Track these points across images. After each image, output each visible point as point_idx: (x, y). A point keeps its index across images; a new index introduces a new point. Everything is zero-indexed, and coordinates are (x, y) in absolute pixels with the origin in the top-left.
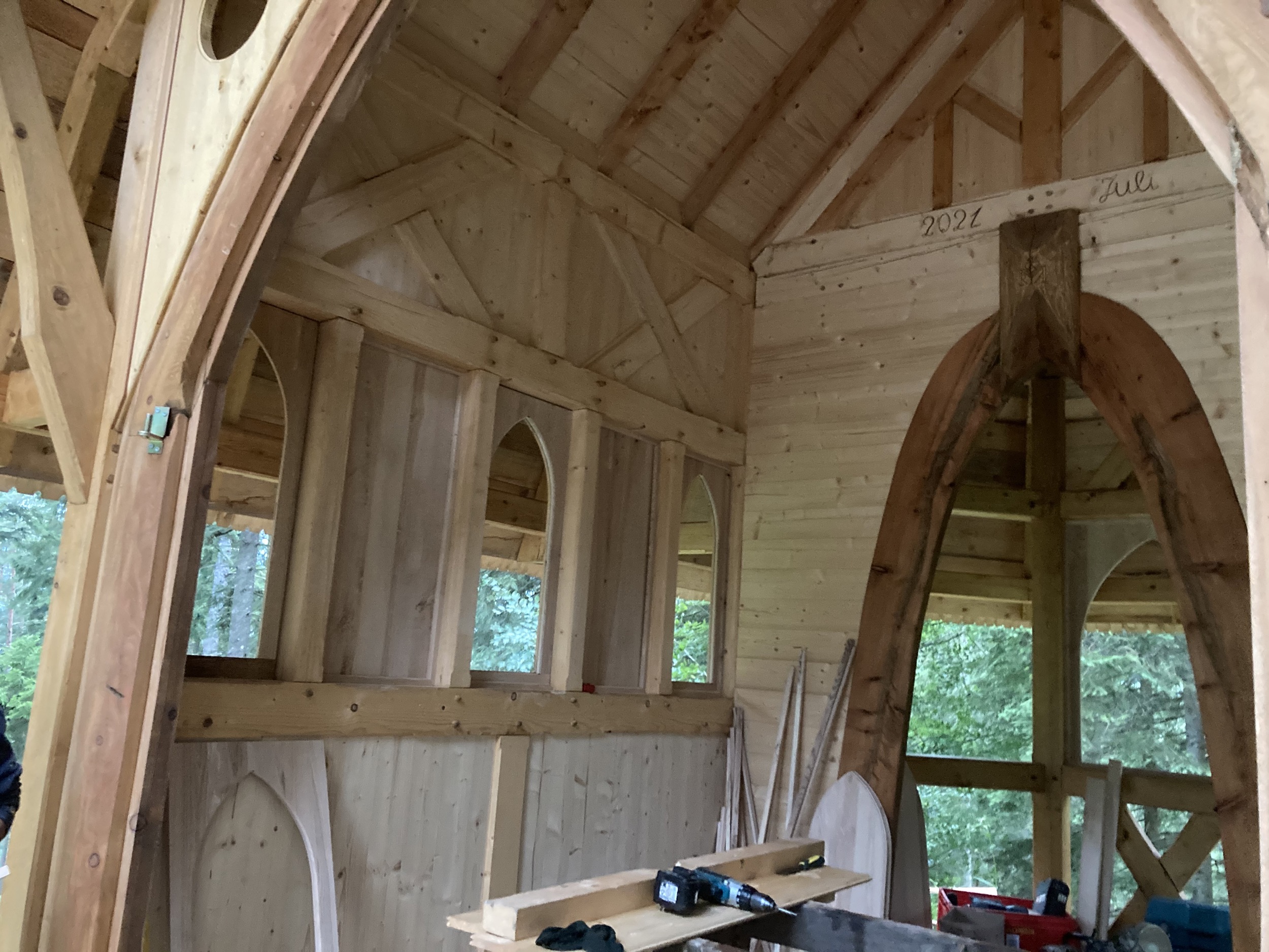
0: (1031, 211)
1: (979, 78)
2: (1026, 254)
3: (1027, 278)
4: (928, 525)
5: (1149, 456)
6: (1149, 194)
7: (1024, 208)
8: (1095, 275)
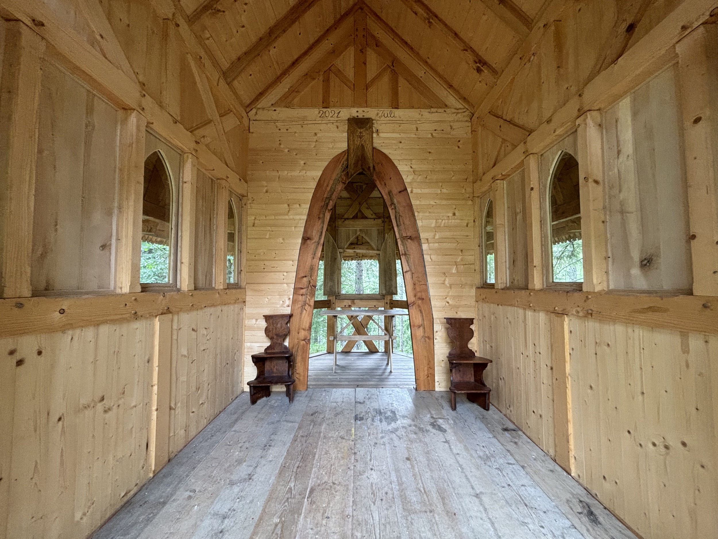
0: (357, 116)
1: (338, 63)
2: (359, 130)
3: (359, 139)
4: (324, 224)
5: (392, 203)
6: (394, 119)
7: (355, 114)
8: (377, 143)
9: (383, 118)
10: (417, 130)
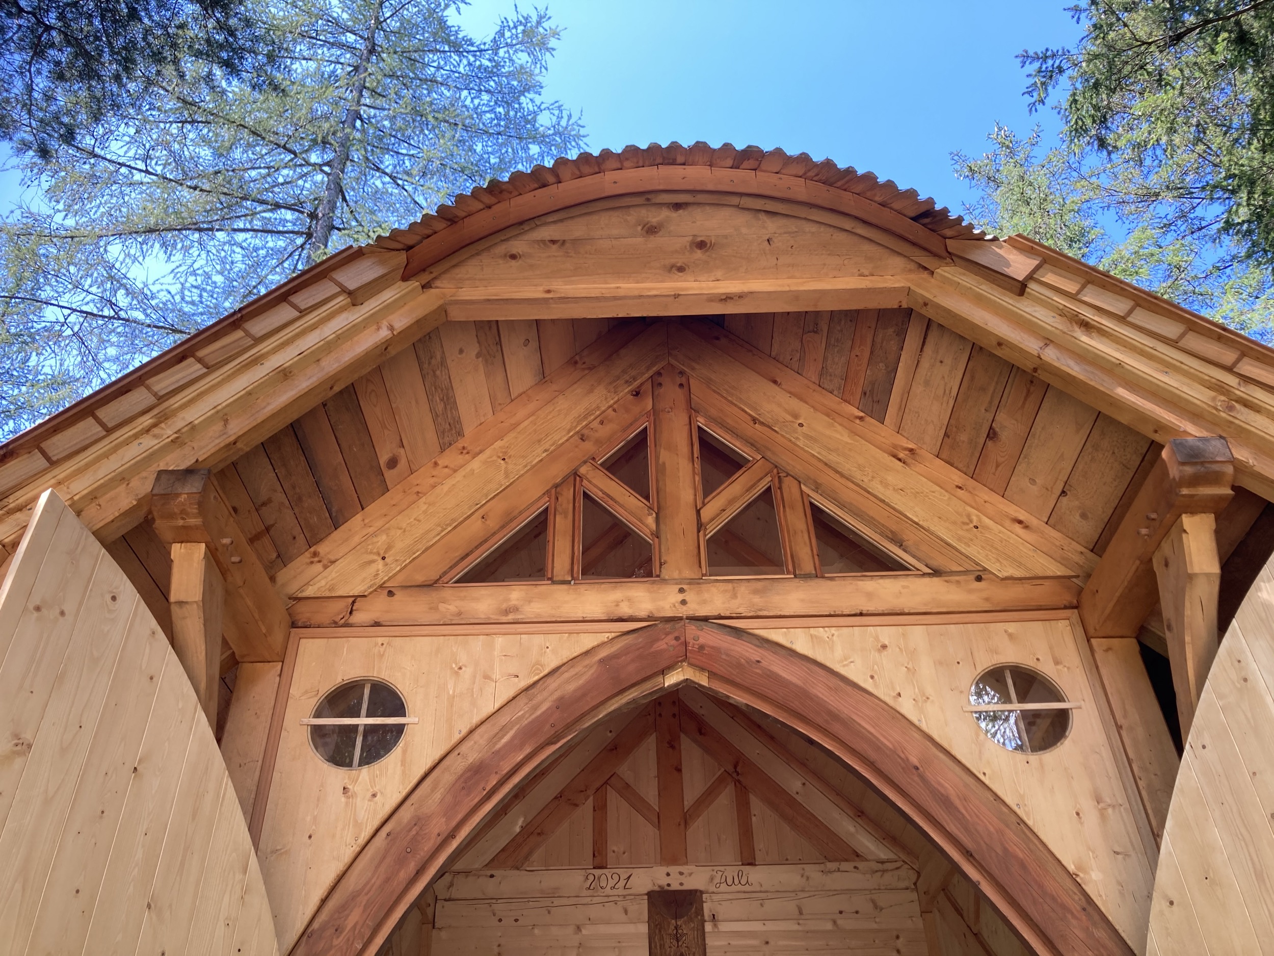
0: (669, 885)
2: (673, 921)
3: (675, 943)
6: (747, 888)
7: (663, 881)
8: (716, 945)
9: (723, 887)
10: (801, 913)
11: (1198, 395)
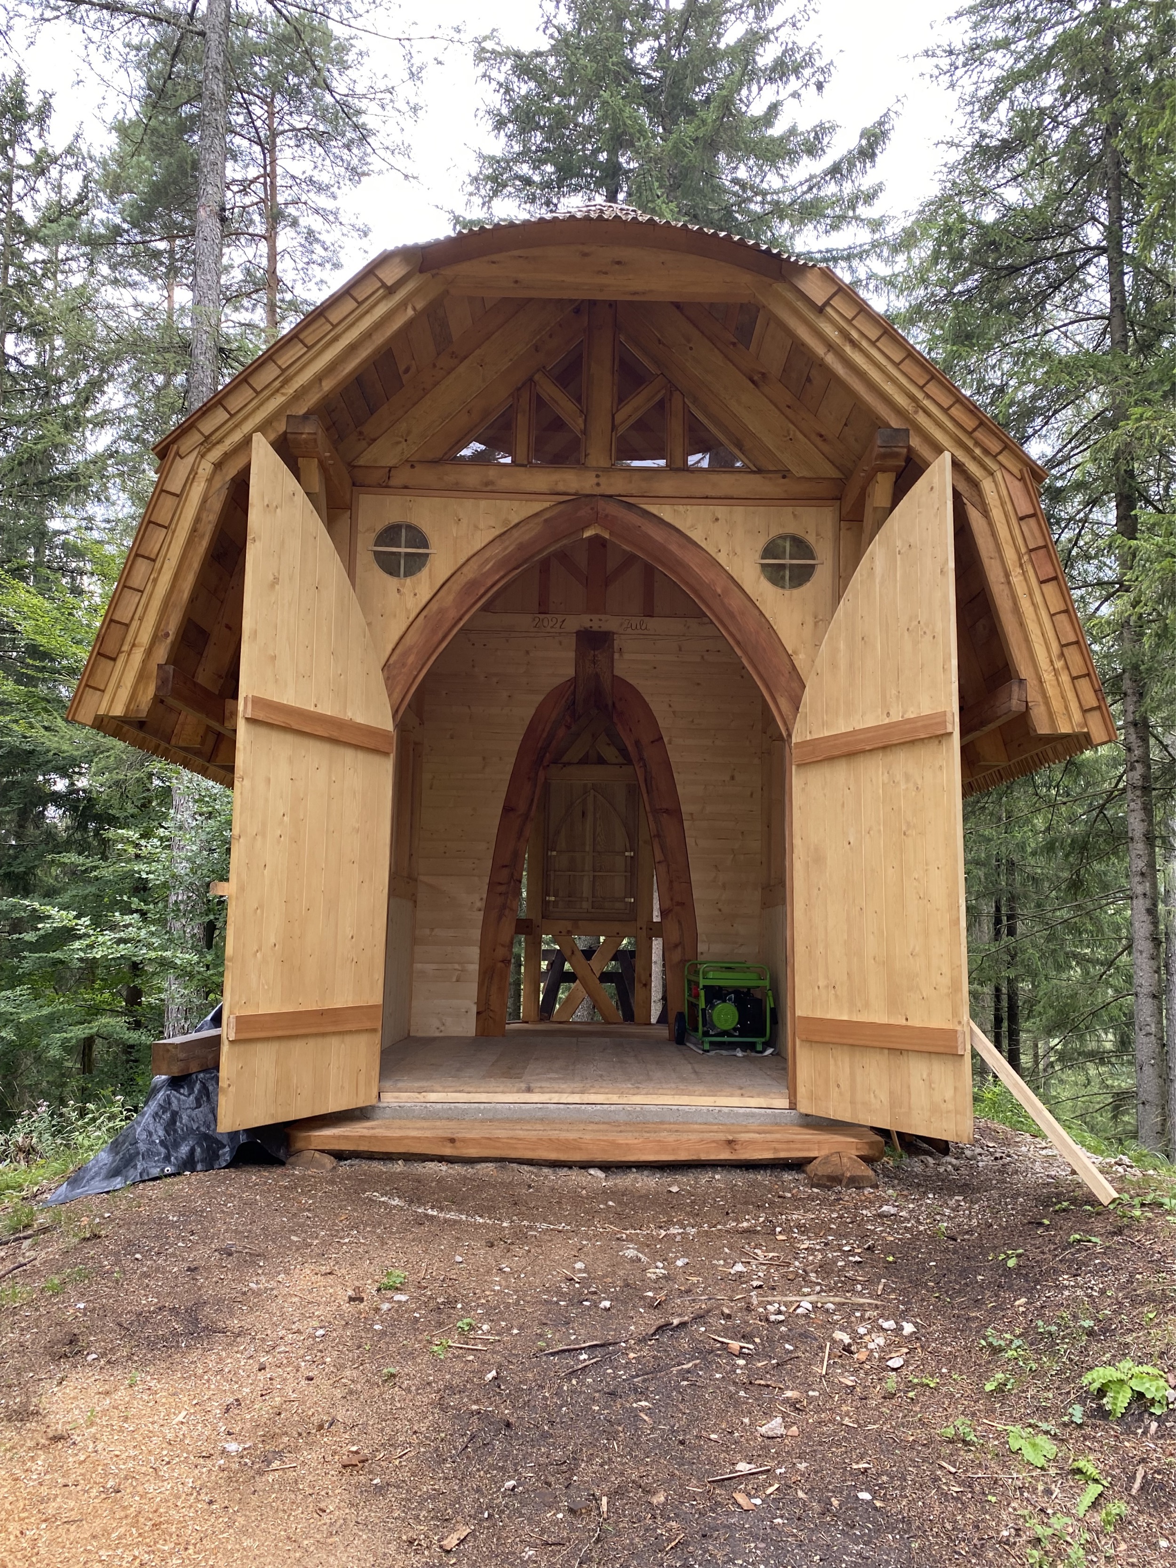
0: (591, 627)
2: (592, 652)
3: (590, 664)
5: (641, 759)
6: (646, 632)
7: (588, 624)
8: (621, 669)
9: (629, 631)
10: (680, 650)
11: (901, 400)
